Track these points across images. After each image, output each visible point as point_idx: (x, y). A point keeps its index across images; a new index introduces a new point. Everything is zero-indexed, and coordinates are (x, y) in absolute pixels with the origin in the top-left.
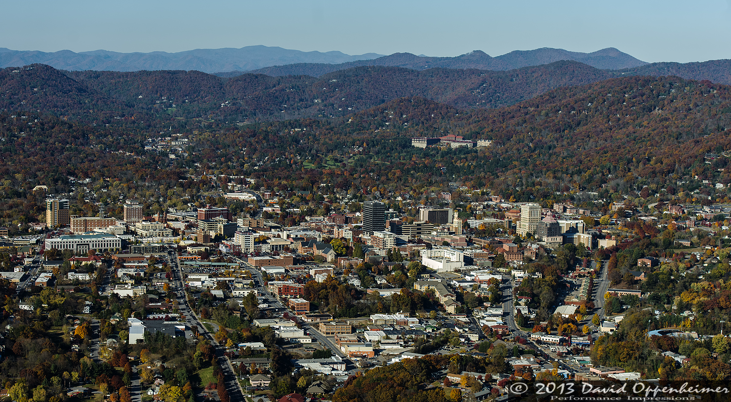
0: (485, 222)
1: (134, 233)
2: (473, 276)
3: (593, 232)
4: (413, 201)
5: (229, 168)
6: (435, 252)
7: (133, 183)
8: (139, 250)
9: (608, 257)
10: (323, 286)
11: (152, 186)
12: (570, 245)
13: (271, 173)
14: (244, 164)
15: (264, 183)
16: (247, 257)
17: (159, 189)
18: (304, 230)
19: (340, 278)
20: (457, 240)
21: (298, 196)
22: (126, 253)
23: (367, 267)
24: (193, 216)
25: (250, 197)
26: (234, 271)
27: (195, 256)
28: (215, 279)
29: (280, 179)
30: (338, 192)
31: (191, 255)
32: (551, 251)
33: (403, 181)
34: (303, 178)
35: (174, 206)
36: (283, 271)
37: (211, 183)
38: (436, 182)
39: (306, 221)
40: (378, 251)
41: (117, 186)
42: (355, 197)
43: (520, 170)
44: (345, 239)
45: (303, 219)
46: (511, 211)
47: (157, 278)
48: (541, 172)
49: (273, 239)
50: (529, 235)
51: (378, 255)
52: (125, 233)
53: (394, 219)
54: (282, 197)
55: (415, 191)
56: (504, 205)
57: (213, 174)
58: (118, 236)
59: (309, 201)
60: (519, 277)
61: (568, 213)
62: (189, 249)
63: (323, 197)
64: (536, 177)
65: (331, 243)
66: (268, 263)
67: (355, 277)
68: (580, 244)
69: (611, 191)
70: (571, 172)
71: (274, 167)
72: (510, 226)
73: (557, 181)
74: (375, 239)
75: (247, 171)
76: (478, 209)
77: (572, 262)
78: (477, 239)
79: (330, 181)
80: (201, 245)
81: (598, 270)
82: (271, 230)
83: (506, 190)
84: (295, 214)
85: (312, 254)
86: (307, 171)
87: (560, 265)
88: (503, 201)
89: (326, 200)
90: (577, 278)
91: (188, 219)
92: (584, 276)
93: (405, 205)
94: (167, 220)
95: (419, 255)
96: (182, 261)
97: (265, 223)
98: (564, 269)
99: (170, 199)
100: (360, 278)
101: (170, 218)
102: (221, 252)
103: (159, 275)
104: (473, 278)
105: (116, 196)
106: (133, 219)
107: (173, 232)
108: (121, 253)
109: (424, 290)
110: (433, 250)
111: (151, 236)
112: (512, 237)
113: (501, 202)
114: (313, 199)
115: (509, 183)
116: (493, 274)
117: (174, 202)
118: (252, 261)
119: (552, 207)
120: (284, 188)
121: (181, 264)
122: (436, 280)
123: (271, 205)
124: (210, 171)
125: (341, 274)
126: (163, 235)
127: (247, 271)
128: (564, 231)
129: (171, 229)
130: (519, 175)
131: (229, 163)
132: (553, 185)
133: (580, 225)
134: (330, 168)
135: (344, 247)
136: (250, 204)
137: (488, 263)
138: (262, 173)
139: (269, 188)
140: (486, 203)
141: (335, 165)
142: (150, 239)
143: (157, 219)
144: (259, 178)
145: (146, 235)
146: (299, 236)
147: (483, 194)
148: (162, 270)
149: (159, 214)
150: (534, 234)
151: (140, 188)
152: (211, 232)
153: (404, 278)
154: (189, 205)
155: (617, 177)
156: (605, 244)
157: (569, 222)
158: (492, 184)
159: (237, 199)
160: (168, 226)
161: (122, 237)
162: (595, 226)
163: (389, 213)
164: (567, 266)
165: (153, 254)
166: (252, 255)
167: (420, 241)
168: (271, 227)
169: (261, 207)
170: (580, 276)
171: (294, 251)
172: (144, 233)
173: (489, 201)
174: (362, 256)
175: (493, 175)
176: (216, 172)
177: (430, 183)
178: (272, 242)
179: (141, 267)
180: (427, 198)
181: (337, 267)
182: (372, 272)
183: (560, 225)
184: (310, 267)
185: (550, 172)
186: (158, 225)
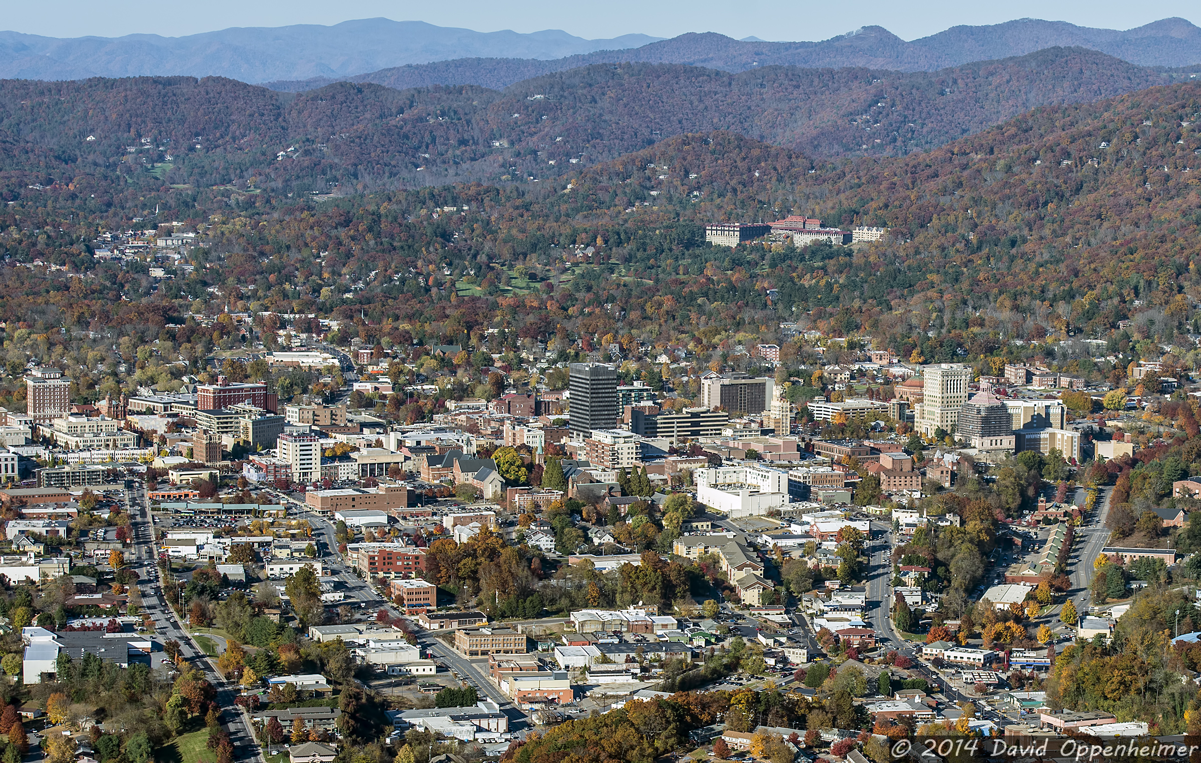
0: (846, 407)
1: (49, 442)
2: (808, 523)
3: (1085, 425)
4: (694, 363)
5: (285, 296)
6: (726, 474)
7: (59, 332)
8: (60, 480)
9: (1111, 480)
10: (469, 551)
11: (103, 337)
12: (1029, 453)
13: (379, 305)
14: (321, 287)
15: (360, 328)
16: (303, 490)
17: (118, 346)
18: (437, 430)
19: (509, 533)
20: (777, 447)
21: (435, 357)
22: (28, 486)
23: (573, 509)
24: (187, 403)
25: (325, 359)
26: (272, 523)
27: (186, 491)
28: (228, 541)
29: (397, 318)
30: (524, 348)
31: (179, 489)
32: (987, 468)
33: (678, 321)
34: (447, 317)
35: (150, 382)
36: (383, 519)
37: (238, 330)
38: (753, 321)
39: (447, 410)
40: (600, 472)
41: (22, 340)
42: (563, 356)
43: (941, 292)
44: (530, 450)
45: (439, 405)
46: (908, 382)
47: (95, 540)
48: (987, 297)
49: (364, 451)
50: (942, 434)
51: (598, 481)
52: (29, 442)
53: (642, 404)
54: (397, 360)
55: (699, 341)
56: (896, 371)
57: (246, 310)
58: (12, 449)
59: (459, 366)
60: (907, 525)
61: (1035, 386)
62: (174, 476)
63: (491, 359)
64: (975, 308)
65: (493, 457)
66: (352, 504)
67: (544, 531)
68: (1053, 451)
69: (1136, 336)
70: (1050, 295)
71: (388, 294)
72: (902, 415)
73: (1019, 317)
74: (595, 446)
75: (324, 303)
76: (838, 380)
77: (1031, 492)
78: (824, 444)
79: (509, 323)
80: (202, 467)
81: (1089, 508)
82: (362, 430)
83: (903, 337)
84: (426, 397)
85: (452, 482)
86: (461, 301)
87: (1003, 498)
88: (895, 361)
89: (498, 364)
90: (1041, 525)
91: (175, 411)
92: (1056, 521)
93: (674, 373)
94: (125, 413)
95: (692, 482)
96: (156, 502)
97: (350, 416)
98: (1012, 506)
99: (142, 368)
100: (554, 532)
101: (136, 409)
102: (245, 483)
103: (101, 533)
104: (807, 528)
105: (17, 361)
106: (48, 412)
107: (139, 439)
108: (18, 487)
109: (696, 556)
110: (721, 469)
111: (88, 448)
112: (905, 439)
113: (891, 364)
114: (468, 363)
115: (914, 321)
116: (851, 520)
117: (149, 374)
118: (314, 500)
119: (1001, 372)
120: (405, 339)
121: (153, 509)
122: (724, 533)
123: (373, 378)
124: (240, 304)
125: (512, 524)
126: (115, 446)
127: (301, 521)
128: (1018, 424)
129: (135, 432)
130: (938, 304)
131: (287, 286)
132: (1010, 325)
133: (1055, 412)
134: (515, 294)
135: (523, 465)
136: (325, 376)
137: (844, 495)
138: (358, 306)
139: (371, 338)
140: (857, 367)
141: (529, 288)
142: (86, 454)
143: (104, 411)
144: (351, 317)
145: (77, 446)
146: (423, 444)
147: (852, 346)
148: (109, 523)
149: (110, 400)
150: (953, 431)
151: (74, 344)
152: (224, 436)
153: (652, 531)
154: (185, 379)
155: (1150, 305)
156: (1108, 451)
157: (1031, 404)
158: (875, 324)
159: (297, 367)
160: (130, 427)
161: (20, 451)
162: (1092, 412)
163: (631, 391)
164: (1019, 500)
165: (90, 487)
166: (316, 487)
167: (696, 451)
168: (363, 425)
169: (348, 383)
170: (1047, 521)
171: (411, 476)
172: (72, 441)
173: (864, 361)
174: (563, 481)
175: (879, 304)
176: (253, 305)
177: (739, 323)
178: (362, 457)
179: (62, 516)
180: (725, 357)
181: (505, 509)
182: (582, 519)
183: (1009, 411)
184: (446, 510)
185: (1003, 296)
186: (104, 424)
